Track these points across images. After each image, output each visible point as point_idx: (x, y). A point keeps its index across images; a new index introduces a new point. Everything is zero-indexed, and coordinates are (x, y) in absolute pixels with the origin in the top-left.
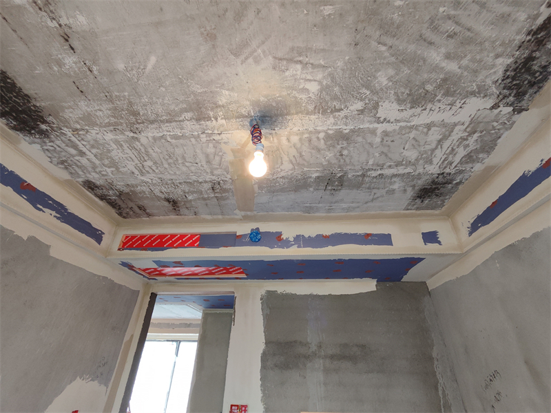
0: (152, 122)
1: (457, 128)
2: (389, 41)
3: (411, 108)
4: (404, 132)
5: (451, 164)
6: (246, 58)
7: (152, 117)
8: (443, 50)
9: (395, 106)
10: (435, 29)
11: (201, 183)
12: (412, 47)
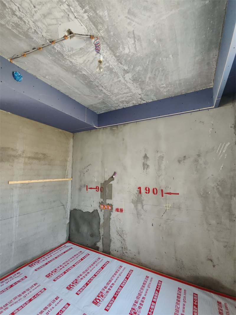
1: (130, 93)
2: (150, 63)
4: (123, 84)
5: (119, 100)
6: (129, 18)
8: (151, 76)
10: (156, 71)
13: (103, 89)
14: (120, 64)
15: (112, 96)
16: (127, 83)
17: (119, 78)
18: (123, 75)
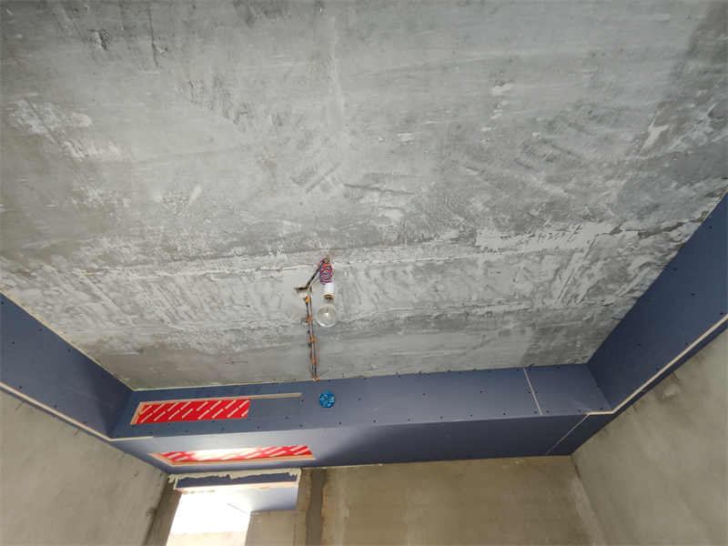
0: (193, 259)
1: (576, 256)
2: (481, 166)
3: (516, 235)
4: (511, 262)
5: (576, 296)
6: (312, 187)
7: (194, 253)
8: (543, 174)
9: (497, 233)
10: (531, 153)
11: (253, 330)
12: (507, 172)
14: (425, 243)
15: (538, 302)
16: (516, 250)
17: (475, 262)
18: (471, 248)
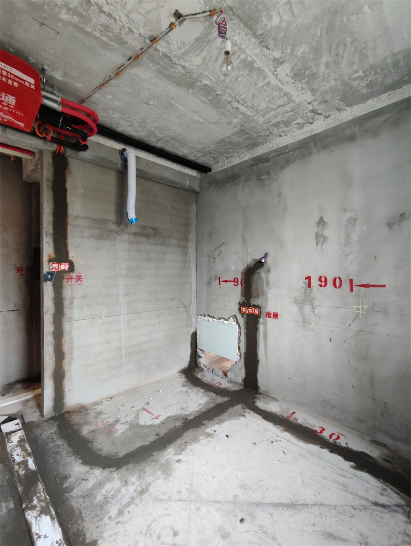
1: (291, 104)
2: (324, 33)
3: (292, 77)
4: (274, 89)
5: (270, 122)
8: (329, 59)
9: (288, 70)
10: (338, 46)
13: (239, 106)
14: (265, 49)
15: (258, 116)
16: (282, 85)
17: (266, 77)
18: (273, 70)
